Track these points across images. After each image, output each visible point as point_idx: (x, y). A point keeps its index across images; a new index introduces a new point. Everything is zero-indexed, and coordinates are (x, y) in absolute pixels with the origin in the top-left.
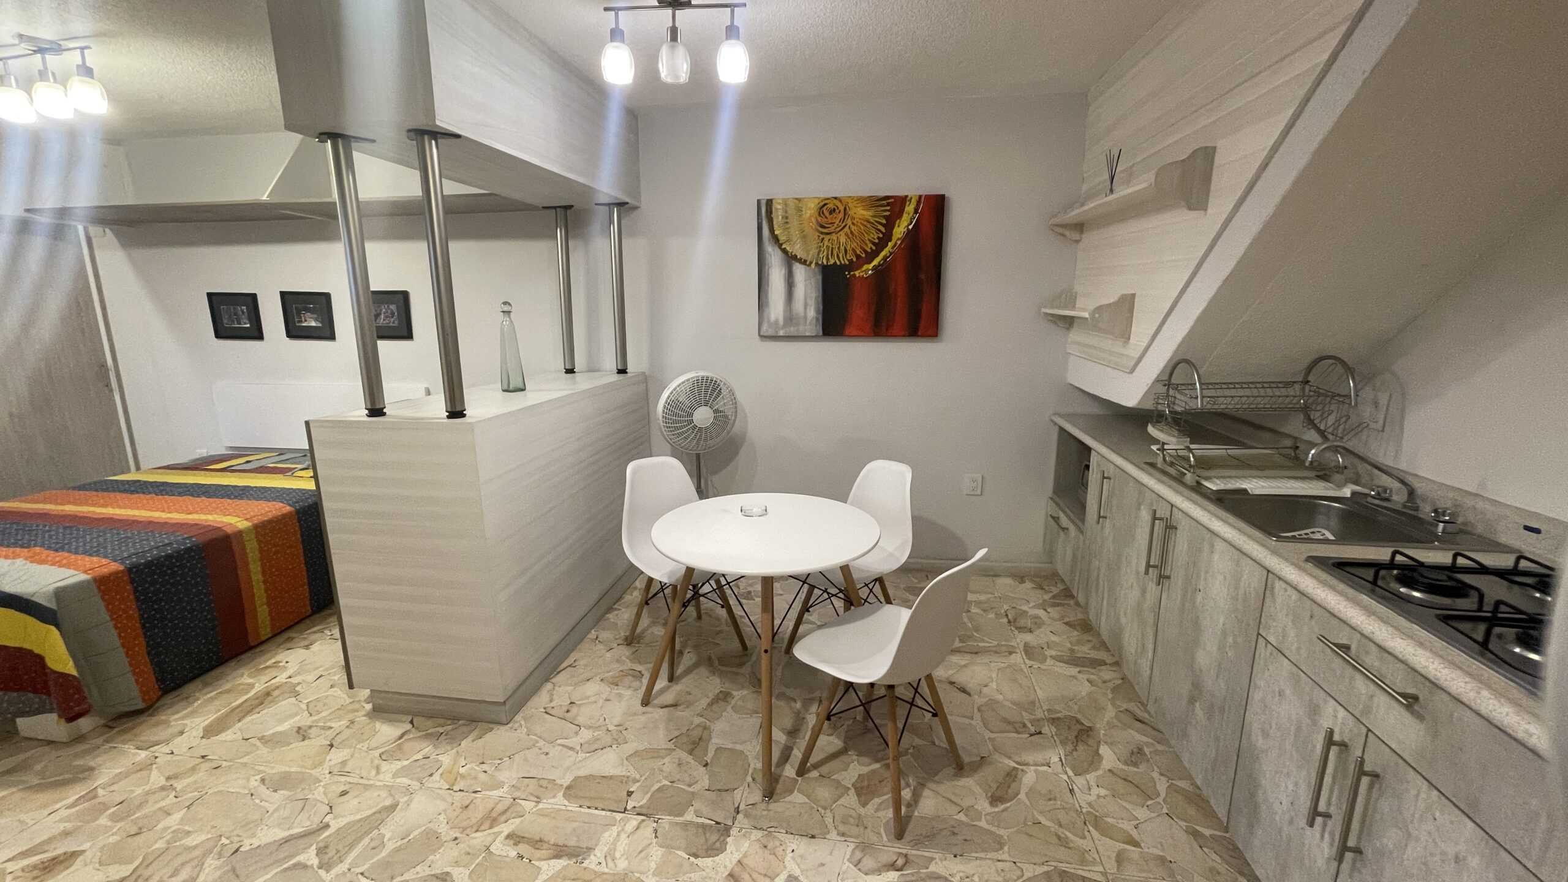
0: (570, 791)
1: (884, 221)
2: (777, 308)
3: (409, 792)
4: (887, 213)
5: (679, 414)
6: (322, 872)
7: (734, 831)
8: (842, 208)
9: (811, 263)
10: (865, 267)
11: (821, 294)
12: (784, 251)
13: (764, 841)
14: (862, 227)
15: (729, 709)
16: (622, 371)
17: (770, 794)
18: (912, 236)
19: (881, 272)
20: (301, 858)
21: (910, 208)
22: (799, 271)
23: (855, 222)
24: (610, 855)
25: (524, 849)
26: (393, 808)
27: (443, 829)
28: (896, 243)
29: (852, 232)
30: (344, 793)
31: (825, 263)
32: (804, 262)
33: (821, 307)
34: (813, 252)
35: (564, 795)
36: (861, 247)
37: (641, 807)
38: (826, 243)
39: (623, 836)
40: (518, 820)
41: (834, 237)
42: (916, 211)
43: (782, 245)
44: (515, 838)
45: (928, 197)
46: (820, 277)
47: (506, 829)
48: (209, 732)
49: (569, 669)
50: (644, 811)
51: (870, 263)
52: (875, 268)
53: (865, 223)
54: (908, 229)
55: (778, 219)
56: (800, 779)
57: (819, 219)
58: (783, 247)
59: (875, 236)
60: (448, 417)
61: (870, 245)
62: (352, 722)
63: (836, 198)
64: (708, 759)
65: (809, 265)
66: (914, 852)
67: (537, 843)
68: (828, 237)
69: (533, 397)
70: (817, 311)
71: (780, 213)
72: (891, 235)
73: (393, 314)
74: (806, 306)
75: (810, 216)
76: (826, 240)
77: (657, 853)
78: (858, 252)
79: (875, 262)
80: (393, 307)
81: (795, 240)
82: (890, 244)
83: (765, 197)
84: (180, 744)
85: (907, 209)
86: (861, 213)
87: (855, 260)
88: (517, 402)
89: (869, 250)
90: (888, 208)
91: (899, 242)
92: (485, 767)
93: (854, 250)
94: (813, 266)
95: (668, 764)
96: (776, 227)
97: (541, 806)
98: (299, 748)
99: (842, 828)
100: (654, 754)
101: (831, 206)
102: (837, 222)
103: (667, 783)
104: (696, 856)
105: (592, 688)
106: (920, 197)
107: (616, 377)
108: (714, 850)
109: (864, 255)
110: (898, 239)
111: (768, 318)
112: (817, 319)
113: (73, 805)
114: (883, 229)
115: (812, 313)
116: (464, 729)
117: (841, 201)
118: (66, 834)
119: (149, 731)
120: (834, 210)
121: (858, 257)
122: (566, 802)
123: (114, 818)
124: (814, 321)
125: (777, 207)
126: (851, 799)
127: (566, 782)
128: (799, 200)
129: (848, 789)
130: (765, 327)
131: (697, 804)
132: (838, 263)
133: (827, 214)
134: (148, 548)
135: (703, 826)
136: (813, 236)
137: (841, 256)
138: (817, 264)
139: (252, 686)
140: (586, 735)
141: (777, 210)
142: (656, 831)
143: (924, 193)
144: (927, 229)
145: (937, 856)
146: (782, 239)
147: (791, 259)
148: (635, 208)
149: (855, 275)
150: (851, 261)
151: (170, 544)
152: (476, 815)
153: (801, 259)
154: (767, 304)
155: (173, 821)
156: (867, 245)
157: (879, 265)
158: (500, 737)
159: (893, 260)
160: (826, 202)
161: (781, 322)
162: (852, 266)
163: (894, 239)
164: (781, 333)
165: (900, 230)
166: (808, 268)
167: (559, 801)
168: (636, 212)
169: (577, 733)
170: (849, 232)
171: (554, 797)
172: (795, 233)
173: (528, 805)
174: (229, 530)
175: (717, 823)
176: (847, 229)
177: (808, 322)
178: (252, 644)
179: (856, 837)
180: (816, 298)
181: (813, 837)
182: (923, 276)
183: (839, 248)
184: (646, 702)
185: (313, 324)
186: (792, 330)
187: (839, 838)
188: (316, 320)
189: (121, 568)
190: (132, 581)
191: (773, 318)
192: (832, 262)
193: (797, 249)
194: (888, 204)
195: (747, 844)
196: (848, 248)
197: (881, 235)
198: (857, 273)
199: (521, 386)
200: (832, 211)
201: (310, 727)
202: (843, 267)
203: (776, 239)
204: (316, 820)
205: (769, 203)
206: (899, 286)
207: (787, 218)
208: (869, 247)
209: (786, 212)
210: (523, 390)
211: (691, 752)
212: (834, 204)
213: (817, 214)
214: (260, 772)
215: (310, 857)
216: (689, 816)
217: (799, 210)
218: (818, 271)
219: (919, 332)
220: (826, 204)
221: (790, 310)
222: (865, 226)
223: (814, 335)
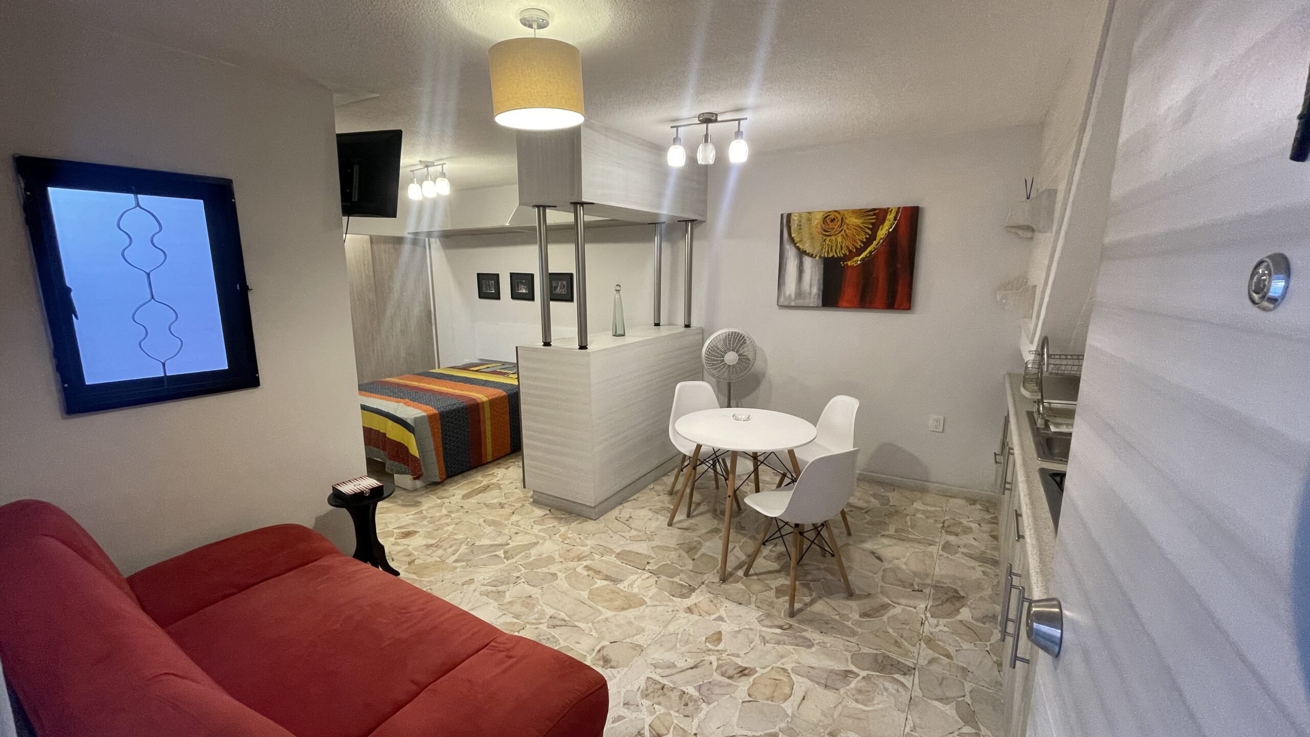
0: (618, 556)
1: (871, 227)
2: (791, 286)
3: (544, 539)
5: (716, 355)
6: (505, 560)
7: (698, 591)
8: (840, 218)
9: (816, 256)
10: (856, 259)
11: (822, 278)
12: (798, 248)
13: (712, 599)
14: (854, 231)
16: (688, 326)
18: (892, 237)
20: (497, 553)
21: (890, 217)
22: (808, 261)
24: (631, 585)
25: (591, 573)
26: (536, 544)
27: (557, 557)
28: (879, 242)
30: (517, 533)
31: (826, 256)
32: (811, 256)
33: (822, 287)
34: (818, 248)
35: (616, 557)
36: (853, 245)
37: (653, 570)
38: (828, 242)
39: (640, 579)
40: (591, 562)
41: (833, 238)
42: (895, 219)
43: (796, 244)
44: (588, 568)
46: (822, 266)
47: (585, 563)
50: (653, 572)
51: (859, 255)
52: (862, 259)
54: (889, 232)
55: (794, 226)
57: (823, 226)
58: (798, 245)
60: (580, 349)
62: (523, 505)
65: (815, 257)
66: (796, 625)
67: (598, 572)
68: (830, 238)
69: (628, 339)
70: (819, 290)
71: (796, 222)
73: (564, 286)
74: (811, 286)
75: (817, 224)
76: (828, 239)
77: (654, 590)
78: (851, 248)
79: (863, 255)
80: (565, 283)
81: (805, 240)
85: (888, 217)
87: (848, 254)
88: (620, 341)
89: (859, 247)
90: (874, 217)
91: (881, 241)
92: (580, 536)
94: (817, 258)
95: (673, 555)
96: (792, 232)
97: (603, 558)
98: (501, 511)
99: (759, 604)
100: (667, 548)
101: (832, 217)
102: (836, 228)
103: (669, 562)
104: (673, 596)
105: (643, 512)
106: (899, 208)
107: (684, 329)
108: (683, 596)
110: (881, 239)
111: (785, 293)
112: (819, 295)
114: (870, 232)
115: (815, 290)
116: (574, 518)
117: (839, 213)
118: (412, 524)
119: (441, 493)
121: (850, 251)
122: (615, 559)
124: (816, 297)
125: (795, 218)
126: (772, 593)
127: (618, 551)
129: (772, 589)
130: (782, 300)
131: (683, 576)
132: (836, 256)
133: (829, 221)
134: (446, 405)
135: (682, 585)
137: (838, 251)
138: (820, 256)
139: (482, 481)
140: (633, 533)
141: (794, 220)
142: (657, 581)
143: (902, 205)
144: (904, 232)
145: (810, 630)
146: (797, 240)
148: (702, 222)
149: (847, 264)
151: (455, 404)
152: (572, 555)
153: (809, 253)
154: (784, 284)
155: (450, 528)
156: (857, 243)
158: (590, 526)
159: (877, 254)
161: (793, 296)
162: (846, 258)
163: (878, 239)
164: (793, 304)
166: (814, 259)
167: (612, 558)
168: (703, 225)
169: (629, 531)
170: (844, 234)
171: (611, 556)
172: (806, 236)
173: (597, 557)
175: (690, 585)
176: (843, 232)
177: (812, 296)
178: (484, 462)
179: (765, 610)
180: (819, 280)
181: (740, 604)
182: (899, 266)
183: (837, 245)
184: (670, 524)
185: (524, 291)
186: (800, 302)
187: (754, 608)
188: (526, 289)
189: (437, 412)
190: (441, 419)
191: (787, 294)
192: (831, 255)
193: (807, 247)
194: (874, 215)
195: (702, 598)
196: (844, 245)
197: (868, 236)
198: (849, 263)
199: (622, 333)
200: (832, 221)
201: (505, 504)
202: (839, 259)
203: (792, 240)
204: (505, 541)
207: (800, 225)
208: (859, 244)
209: (800, 221)
210: (623, 335)
211: (687, 552)
213: (822, 222)
214: (483, 517)
215: (501, 553)
216: (676, 579)
217: (809, 220)
218: (821, 261)
219: (896, 306)
220: (829, 216)
221: (800, 289)
222: (856, 229)
223: (816, 305)
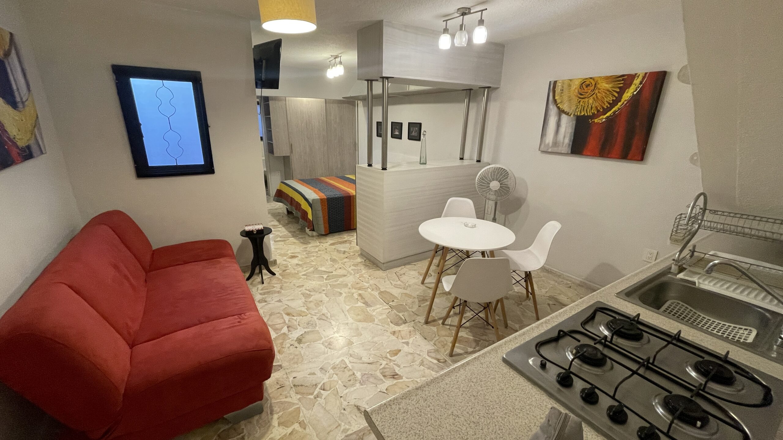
0: (381, 293)
1: (618, 90)
2: (550, 138)
3: (351, 274)
4: (622, 85)
5: (485, 181)
6: (325, 280)
7: (407, 324)
8: (593, 83)
9: (571, 114)
11: (573, 131)
12: (559, 108)
13: (411, 331)
14: (604, 94)
15: (445, 297)
16: (479, 161)
17: (427, 322)
19: (610, 120)
20: (323, 276)
21: (637, 81)
22: (564, 118)
23: (600, 91)
24: (374, 310)
25: (359, 298)
26: (345, 276)
27: (349, 285)
28: (623, 103)
29: (597, 97)
30: (340, 268)
32: (567, 114)
33: (572, 138)
34: (574, 108)
35: (379, 293)
37: (392, 305)
38: (581, 104)
39: (381, 308)
40: (364, 292)
41: (586, 100)
42: (641, 83)
43: (558, 104)
44: (360, 295)
45: (652, 74)
46: (574, 122)
47: (360, 292)
48: (332, 244)
49: (414, 265)
50: (392, 307)
51: (605, 114)
53: (606, 92)
54: (633, 94)
55: (558, 90)
56: (441, 325)
57: (580, 90)
58: (558, 105)
59: (610, 99)
61: (607, 104)
62: (354, 255)
63: (591, 78)
64: (422, 305)
65: (570, 115)
67: (363, 298)
68: (583, 100)
70: (570, 140)
71: (560, 87)
72: (621, 98)
73: (417, 131)
74: (564, 137)
75: (575, 89)
76: (582, 102)
77: (384, 316)
78: (599, 109)
79: (608, 114)
80: (417, 129)
82: (619, 104)
83: (553, 80)
84: (325, 245)
85: (635, 82)
86: (605, 86)
87: (596, 113)
89: (606, 107)
90: (622, 82)
91: (625, 102)
92: (369, 278)
93: (596, 107)
95: (410, 301)
96: (556, 95)
97: (372, 292)
98: (342, 256)
99: (437, 343)
100: (409, 296)
101: (588, 82)
102: (589, 91)
103: (404, 304)
104: (391, 322)
105: (413, 273)
106: (646, 74)
107: (476, 163)
108: (397, 324)
109: (601, 110)
110: (625, 101)
111: (545, 142)
112: (569, 145)
113: (303, 248)
114: (616, 95)
115: (567, 141)
116: (374, 267)
117: (594, 80)
118: (299, 253)
119: (323, 240)
120: (589, 85)
121: (598, 111)
122: (377, 294)
123: (306, 254)
124: (568, 145)
125: (559, 85)
127: (382, 290)
128: (571, 80)
130: (542, 146)
131: (406, 314)
132: (586, 114)
133: (584, 87)
135: (401, 318)
136: (575, 100)
137: (588, 111)
138: (574, 114)
139: (345, 238)
140: (399, 283)
142: (389, 312)
143: (651, 71)
144: (647, 94)
146: (558, 101)
147: (561, 112)
149: (594, 121)
150: (594, 114)
151: (337, 195)
152: (358, 286)
153: (566, 112)
154: (546, 135)
155: (312, 258)
156: (605, 104)
157: (610, 116)
158: (380, 273)
159: (620, 114)
160: (585, 80)
161: (551, 145)
162: (594, 116)
163: (623, 100)
164: (550, 150)
165: (627, 95)
166: (569, 117)
167: (376, 293)
169: (397, 281)
170: (595, 97)
171: (376, 292)
172: (565, 98)
173: (369, 290)
174: (351, 195)
175: (405, 320)
176: (594, 96)
177: (564, 145)
179: (438, 347)
180: (571, 133)
181: (426, 339)
182: (638, 123)
183: (588, 106)
185: (397, 133)
186: (555, 149)
187: (432, 344)
188: (398, 132)
189: (326, 198)
190: (327, 201)
191: (547, 142)
192: (583, 114)
193: (565, 107)
194: (623, 80)
195: (406, 329)
197: (614, 98)
198: (596, 121)
199: (425, 162)
200: (588, 86)
201: (347, 252)
202: (589, 117)
203: (555, 101)
204: (332, 270)
205: (555, 82)
206: (621, 129)
207: (562, 90)
209: (563, 87)
210: (426, 164)
211: (419, 301)
212: (590, 82)
213: (579, 87)
214: (331, 256)
215: (325, 276)
216: (401, 315)
217: (570, 86)
218: (575, 118)
219: (630, 156)
220: (585, 82)
221: (556, 139)
222: (606, 93)
223: (566, 152)
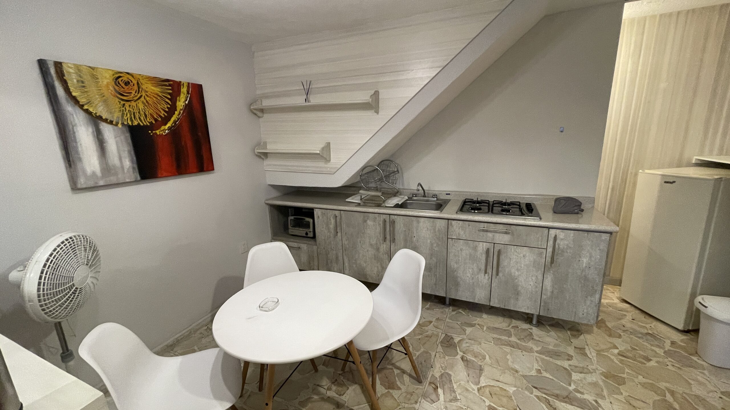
2: (90, 163)
4: (171, 91)
8: (135, 82)
9: (117, 123)
10: (163, 128)
12: (87, 111)
18: (189, 108)
19: (174, 131)
21: (184, 90)
22: (107, 131)
23: (147, 94)
28: (180, 113)
29: (147, 102)
31: (130, 123)
32: (110, 122)
33: (135, 159)
34: (117, 114)
36: (156, 113)
38: (128, 108)
41: (133, 104)
42: (188, 93)
43: (83, 106)
45: (192, 84)
46: (128, 135)
51: (165, 124)
52: (169, 128)
54: (185, 104)
55: (73, 82)
57: (117, 88)
59: (165, 106)
63: (128, 73)
68: (129, 103)
70: (132, 161)
71: (73, 76)
72: (176, 106)
74: (120, 159)
75: (107, 84)
76: (127, 105)
78: (155, 117)
81: (96, 102)
82: (176, 112)
83: (49, 59)
86: (152, 88)
90: (170, 88)
93: (151, 115)
94: (120, 126)
96: (72, 89)
101: (125, 79)
102: (134, 92)
106: (189, 83)
109: (160, 119)
110: (181, 110)
112: (134, 168)
114: (170, 102)
115: (127, 163)
117: (133, 77)
120: (128, 82)
121: (156, 120)
124: (131, 170)
125: (68, 70)
128: (93, 68)
132: (142, 124)
133: (123, 85)
136: (115, 103)
137: (142, 118)
138: (123, 124)
141: (69, 73)
144: (196, 107)
146: (82, 100)
147: (96, 119)
150: (151, 123)
153: (106, 119)
156: (160, 112)
157: (172, 126)
159: (181, 124)
160: (120, 75)
163: (178, 109)
166: (115, 127)
172: (95, 97)
176: (142, 99)
177: (126, 170)
180: (129, 152)
182: (200, 134)
183: (139, 113)
186: (111, 179)
191: (89, 170)
192: (136, 123)
193: (100, 110)
194: (170, 85)
196: (147, 113)
197: (169, 106)
198: (158, 132)
202: (145, 128)
203: (75, 101)
205: (57, 65)
206: (187, 141)
207: (82, 82)
208: (162, 114)
209: (80, 77)
212: (128, 78)
213: (113, 83)
217: (94, 77)
218: (125, 129)
219: (205, 169)
222: (156, 98)
223: (134, 180)
